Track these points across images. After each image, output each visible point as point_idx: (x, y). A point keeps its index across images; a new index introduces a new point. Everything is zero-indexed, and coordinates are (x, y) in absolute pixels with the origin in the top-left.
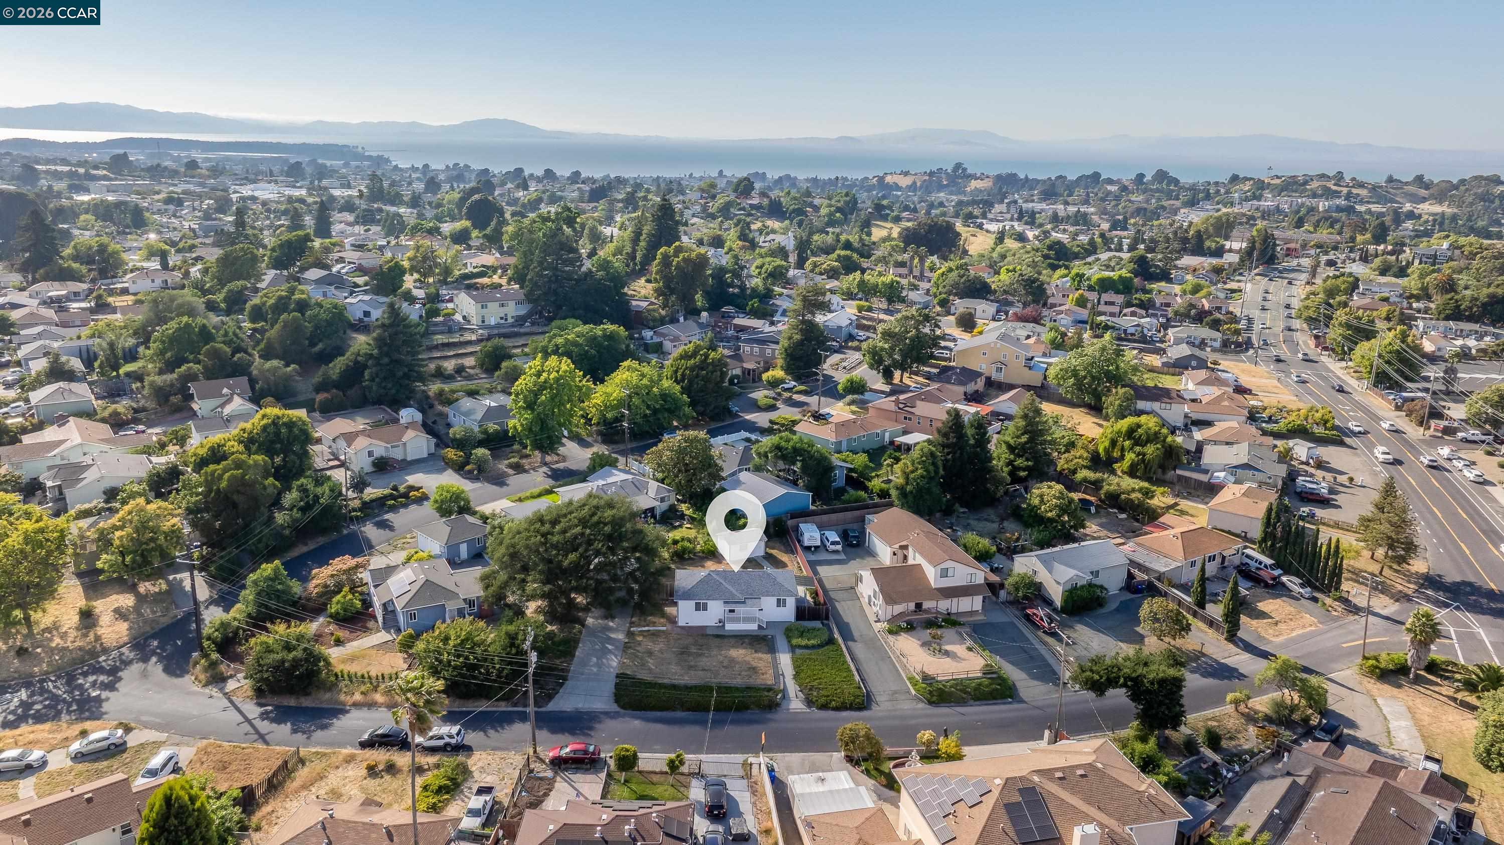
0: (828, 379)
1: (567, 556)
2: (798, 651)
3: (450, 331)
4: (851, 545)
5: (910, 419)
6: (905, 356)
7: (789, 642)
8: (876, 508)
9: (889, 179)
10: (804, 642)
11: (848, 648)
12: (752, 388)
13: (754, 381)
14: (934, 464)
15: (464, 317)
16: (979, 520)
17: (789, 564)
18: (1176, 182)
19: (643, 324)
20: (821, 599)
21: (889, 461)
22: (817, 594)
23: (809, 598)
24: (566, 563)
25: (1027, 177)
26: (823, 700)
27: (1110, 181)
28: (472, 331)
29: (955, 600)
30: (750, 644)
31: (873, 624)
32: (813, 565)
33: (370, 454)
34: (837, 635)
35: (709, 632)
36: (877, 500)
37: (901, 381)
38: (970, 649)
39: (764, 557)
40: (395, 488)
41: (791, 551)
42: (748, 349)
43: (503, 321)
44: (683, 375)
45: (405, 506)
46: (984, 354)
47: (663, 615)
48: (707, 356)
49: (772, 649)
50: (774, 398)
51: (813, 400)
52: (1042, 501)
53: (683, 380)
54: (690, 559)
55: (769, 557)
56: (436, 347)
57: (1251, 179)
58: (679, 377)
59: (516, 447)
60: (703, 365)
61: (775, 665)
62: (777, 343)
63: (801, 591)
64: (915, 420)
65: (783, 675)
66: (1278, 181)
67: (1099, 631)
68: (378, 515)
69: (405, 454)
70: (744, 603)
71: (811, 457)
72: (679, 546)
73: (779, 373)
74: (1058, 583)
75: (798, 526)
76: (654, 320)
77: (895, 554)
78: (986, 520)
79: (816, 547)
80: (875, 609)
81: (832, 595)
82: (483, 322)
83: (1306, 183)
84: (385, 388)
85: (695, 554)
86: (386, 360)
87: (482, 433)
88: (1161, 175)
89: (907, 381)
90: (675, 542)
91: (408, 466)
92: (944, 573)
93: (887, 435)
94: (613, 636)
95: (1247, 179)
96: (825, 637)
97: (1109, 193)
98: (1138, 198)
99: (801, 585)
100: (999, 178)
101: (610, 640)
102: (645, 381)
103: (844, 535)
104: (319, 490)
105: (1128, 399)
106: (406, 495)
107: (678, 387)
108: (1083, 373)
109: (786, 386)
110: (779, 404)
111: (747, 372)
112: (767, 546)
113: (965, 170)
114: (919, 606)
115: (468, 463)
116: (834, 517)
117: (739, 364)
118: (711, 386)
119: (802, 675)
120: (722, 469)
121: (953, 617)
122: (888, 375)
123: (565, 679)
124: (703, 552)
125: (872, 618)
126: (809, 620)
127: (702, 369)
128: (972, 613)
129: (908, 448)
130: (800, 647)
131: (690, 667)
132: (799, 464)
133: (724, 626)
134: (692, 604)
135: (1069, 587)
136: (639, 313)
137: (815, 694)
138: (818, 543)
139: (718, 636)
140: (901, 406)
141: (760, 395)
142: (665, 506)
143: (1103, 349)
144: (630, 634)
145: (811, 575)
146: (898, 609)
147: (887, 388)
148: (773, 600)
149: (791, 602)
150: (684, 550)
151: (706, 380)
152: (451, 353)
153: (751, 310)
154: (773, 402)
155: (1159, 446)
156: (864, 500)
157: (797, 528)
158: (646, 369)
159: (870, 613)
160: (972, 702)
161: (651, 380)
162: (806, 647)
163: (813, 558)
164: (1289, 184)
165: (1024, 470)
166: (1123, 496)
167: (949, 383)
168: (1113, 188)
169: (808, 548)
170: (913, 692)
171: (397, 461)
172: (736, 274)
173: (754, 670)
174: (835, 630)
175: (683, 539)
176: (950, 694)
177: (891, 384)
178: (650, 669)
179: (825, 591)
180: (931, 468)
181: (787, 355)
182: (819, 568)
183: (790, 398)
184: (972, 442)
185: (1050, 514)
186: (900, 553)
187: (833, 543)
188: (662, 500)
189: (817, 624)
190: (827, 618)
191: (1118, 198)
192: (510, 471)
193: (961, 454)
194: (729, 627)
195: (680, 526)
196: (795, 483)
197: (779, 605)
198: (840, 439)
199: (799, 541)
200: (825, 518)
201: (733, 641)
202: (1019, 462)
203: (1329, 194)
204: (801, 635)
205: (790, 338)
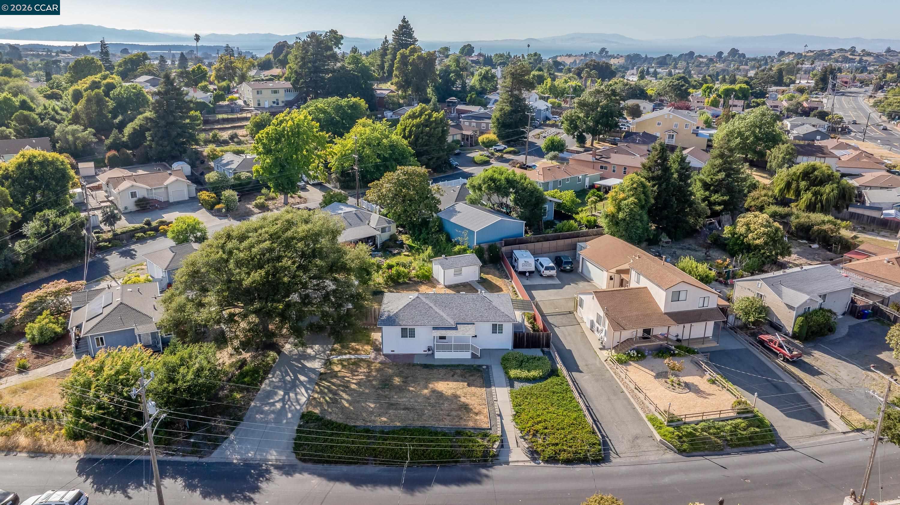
0: (532, 144)
1: (249, 274)
2: (516, 384)
3: (233, 111)
4: (564, 271)
5: (606, 168)
6: (597, 122)
7: (507, 373)
8: (586, 237)
9: (559, 59)
10: (524, 374)
11: (574, 381)
12: (469, 150)
13: (471, 145)
14: (644, 193)
15: (245, 102)
16: (682, 249)
17: (504, 289)
18: (743, 55)
19: (385, 107)
20: (540, 324)
21: (593, 198)
22: (535, 319)
23: (526, 323)
24: (247, 282)
25: (646, 56)
26: (549, 451)
27: (701, 57)
28: (250, 111)
29: (688, 326)
30: (462, 376)
31: (598, 352)
32: (529, 289)
33: (133, 195)
34: (560, 365)
35: (416, 361)
36: (585, 230)
37: (592, 145)
38: (713, 382)
39: (479, 282)
40: (148, 223)
41: (507, 276)
42: (467, 124)
43: (275, 105)
44: (410, 132)
45: (153, 238)
46: (659, 124)
47: (369, 342)
48: (430, 116)
49: (487, 383)
50: (488, 156)
51: (521, 158)
52: (749, 230)
53: (410, 136)
54: (405, 283)
55: (483, 282)
56: (218, 122)
57: (793, 53)
58: (407, 134)
59: (264, 191)
60: (427, 123)
61: (491, 402)
62: (490, 118)
63: (518, 316)
64: (610, 169)
65: (500, 415)
66: (812, 54)
67: (840, 358)
68: (126, 246)
69: (168, 197)
70: (456, 328)
71: (524, 189)
72: (394, 271)
73: (492, 136)
74: (791, 307)
75: (512, 252)
76: (393, 103)
77: (611, 279)
78: (689, 249)
79: (531, 273)
80: (598, 335)
81: (550, 319)
82: (259, 104)
83: (830, 54)
84: (161, 145)
85: (410, 279)
86: (163, 123)
87: (235, 179)
88: (734, 52)
89: (596, 145)
90: (390, 267)
91: (167, 206)
92: (676, 297)
93: (587, 180)
94: (309, 364)
95: (789, 53)
96: (548, 367)
97: (701, 63)
98: (720, 66)
99: (519, 309)
100: (628, 57)
101: (304, 370)
102: (376, 134)
103: (558, 262)
104: (61, 221)
105: (790, 154)
106: (156, 229)
107: (405, 142)
108: (747, 133)
109: (498, 148)
110: (492, 161)
111: (465, 138)
112: (481, 271)
113: (607, 52)
114: (647, 331)
115: (219, 203)
116: (546, 244)
117: (459, 132)
118: (434, 140)
119: (523, 416)
120: (439, 202)
121: (685, 344)
122: (581, 140)
123: (241, 419)
124: (418, 277)
125: (596, 345)
126: (528, 347)
127: (427, 126)
128: (704, 339)
129: (607, 189)
130: (519, 380)
131: (391, 405)
132: (512, 197)
133: (433, 354)
134: (397, 330)
135: (802, 311)
136: (382, 98)
137: (540, 441)
138: (533, 269)
139: (426, 366)
140: (598, 157)
141: (477, 155)
142: (385, 236)
143: (763, 115)
144: (328, 363)
145: (528, 298)
146: (626, 334)
147: (581, 150)
148: (488, 326)
149: (508, 330)
150: (399, 275)
151: (430, 135)
152: (230, 126)
153: (470, 100)
154: (488, 159)
155: (835, 185)
156: (576, 229)
157: (510, 255)
158: (378, 125)
159: (594, 339)
160: (728, 449)
161: (382, 133)
162: (527, 380)
163: (528, 282)
164: (819, 55)
165: (719, 204)
166: (815, 228)
167: (635, 143)
168: (705, 60)
169: (522, 274)
170: (658, 438)
171: (159, 202)
172: (459, 76)
173: (466, 408)
174: (558, 359)
175: (398, 264)
176: (705, 441)
177: (584, 147)
178: (343, 408)
179: (543, 315)
180: (642, 197)
181: (499, 123)
182: (534, 292)
183: (502, 156)
184: (675, 176)
185: (757, 242)
186: (617, 278)
187: (547, 268)
188: (383, 230)
189: (537, 352)
190: (548, 346)
191: (707, 65)
192: (256, 210)
193: (667, 185)
194: (439, 355)
195: (399, 254)
196: (508, 214)
197: (494, 331)
198: (546, 181)
199: (514, 267)
200: (538, 245)
201: (443, 371)
202: (715, 197)
203: (846, 60)
204: (520, 365)
205: (501, 110)
